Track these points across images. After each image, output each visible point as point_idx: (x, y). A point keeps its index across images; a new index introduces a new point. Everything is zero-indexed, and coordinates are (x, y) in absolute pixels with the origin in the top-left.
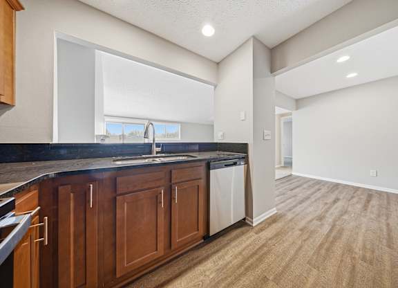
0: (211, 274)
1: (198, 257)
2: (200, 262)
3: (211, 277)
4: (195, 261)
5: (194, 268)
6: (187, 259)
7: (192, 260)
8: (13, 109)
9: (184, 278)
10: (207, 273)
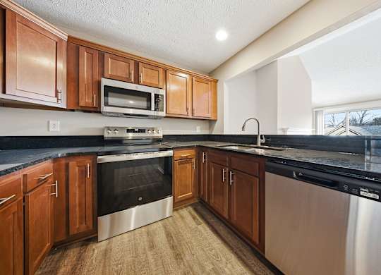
0: (228, 269)
1: (245, 255)
2: (239, 258)
3: (226, 269)
4: (239, 253)
5: (232, 253)
6: (240, 246)
7: (240, 251)
8: (217, 122)
9: (222, 245)
10: (229, 266)
